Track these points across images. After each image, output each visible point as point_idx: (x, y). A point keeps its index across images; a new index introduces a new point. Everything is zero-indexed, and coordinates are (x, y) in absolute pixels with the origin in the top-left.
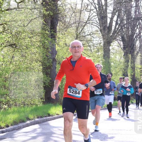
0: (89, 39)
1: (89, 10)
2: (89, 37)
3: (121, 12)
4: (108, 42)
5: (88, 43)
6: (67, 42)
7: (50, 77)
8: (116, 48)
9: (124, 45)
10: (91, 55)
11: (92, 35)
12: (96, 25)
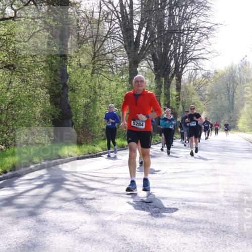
0: (110, 58)
1: (110, 20)
2: (110, 55)
3: (151, 23)
4: (135, 61)
5: (109, 64)
6: (82, 63)
7: (60, 108)
8: (145, 69)
9: (155, 66)
10: (114, 79)
11: (114, 53)
12: (118, 39)
